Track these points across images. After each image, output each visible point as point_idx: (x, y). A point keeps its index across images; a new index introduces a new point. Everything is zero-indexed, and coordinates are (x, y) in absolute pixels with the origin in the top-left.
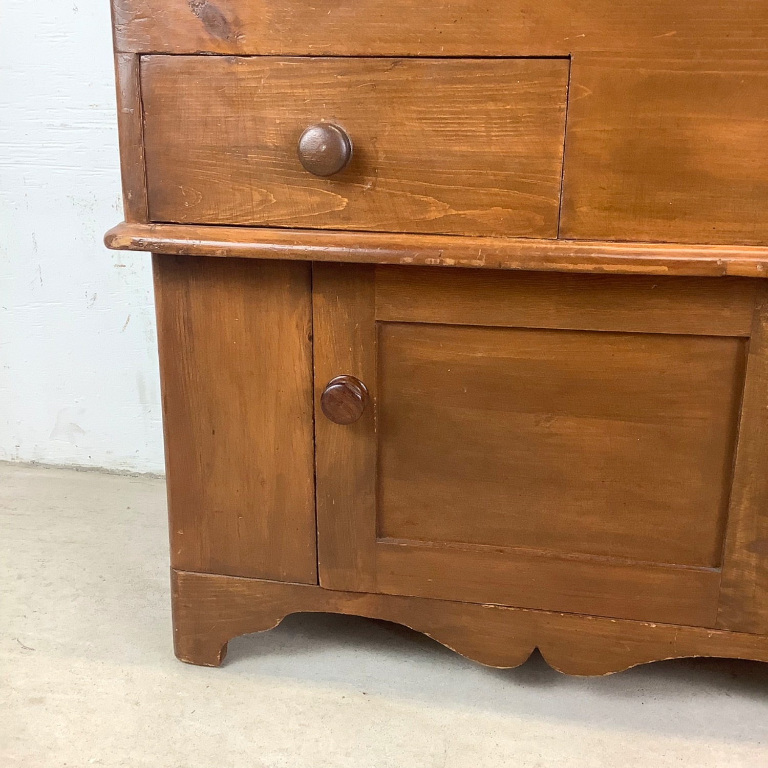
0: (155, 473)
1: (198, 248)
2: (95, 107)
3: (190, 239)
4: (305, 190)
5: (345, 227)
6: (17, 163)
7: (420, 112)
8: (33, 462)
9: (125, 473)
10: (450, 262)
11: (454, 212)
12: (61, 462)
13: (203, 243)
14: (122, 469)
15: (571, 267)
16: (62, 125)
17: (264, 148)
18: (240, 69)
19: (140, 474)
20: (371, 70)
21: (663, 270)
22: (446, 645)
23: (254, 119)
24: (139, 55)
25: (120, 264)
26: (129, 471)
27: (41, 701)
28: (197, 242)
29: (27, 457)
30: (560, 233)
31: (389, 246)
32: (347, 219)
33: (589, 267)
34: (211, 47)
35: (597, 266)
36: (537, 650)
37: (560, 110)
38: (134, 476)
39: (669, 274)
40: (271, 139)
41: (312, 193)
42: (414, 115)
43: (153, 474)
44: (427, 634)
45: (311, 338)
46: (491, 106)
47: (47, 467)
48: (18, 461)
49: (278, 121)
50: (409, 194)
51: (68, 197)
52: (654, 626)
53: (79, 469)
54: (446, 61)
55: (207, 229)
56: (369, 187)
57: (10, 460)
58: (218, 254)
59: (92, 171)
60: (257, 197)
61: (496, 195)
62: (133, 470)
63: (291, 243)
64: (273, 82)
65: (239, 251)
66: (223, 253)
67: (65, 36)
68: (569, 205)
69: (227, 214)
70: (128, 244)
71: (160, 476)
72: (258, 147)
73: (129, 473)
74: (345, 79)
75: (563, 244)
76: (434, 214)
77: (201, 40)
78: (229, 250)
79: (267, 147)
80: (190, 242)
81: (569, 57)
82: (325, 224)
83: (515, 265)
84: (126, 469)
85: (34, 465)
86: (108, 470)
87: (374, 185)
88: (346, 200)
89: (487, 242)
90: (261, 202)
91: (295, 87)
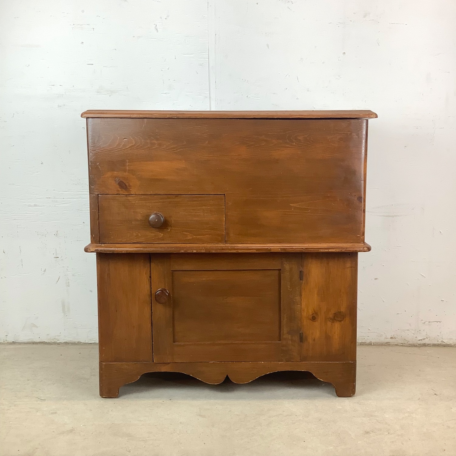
0: (68, 342)
1: (117, 251)
2: (49, 198)
3: (114, 248)
4: (150, 232)
5: (162, 242)
6: (15, 220)
7: (184, 209)
8: (13, 342)
9: (55, 343)
10: (195, 251)
11: (195, 237)
12: (26, 341)
13: (118, 249)
14: (53, 341)
15: (230, 251)
16: (34, 205)
17: (137, 220)
18: (130, 198)
19: (61, 343)
20: (169, 198)
21: (255, 251)
22: (198, 378)
23: (134, 212)
24: (98, 195)
25: (56, 257)
26: (57, 342)
27: (56, 413)
28: (117, 249)
29: (10, 340)
30: (226, 242)
31: (177, 247)
32: (163, 240)
33: (235, 251)
34: (121, 192)
35: (237, 251)
36: (227, 376)
37: (223, 208)
38: (59, 344)
39: (256, 252)
40: (139, 217)
41: (152, 233)
42: (182, 210)
43: (67, 342)
44: (191, 375)
45: (150, 277)
46: (204, 207)
47: (20, 343)
48: (6, 342)
49: (141, 213)
50: (181, 232)
51: (36, 232)
52: (263, 362)
53: (34, 343)
54: (191, 196)
55: (119, 245)
56: (169, 230)
57: (3, 342)
58: (123, 252)
59: (46, 222)
60: (135, 234)
61: (207, 231)
62: (58, 342)
63: (146, 248)
64: (140, 202)
65: (130, 251)
66: (125, 252)
67: (37, 173)
68: (228, 234)
69: (125, 240)
70: (94, 250)
71: (70, 343)
72: (135, 220)
73: (56, 343)
74: (162, 200)
75: (227, 245)
76: (189, 237)
77: (118, 191)
78: (127, 251)
79: (138, 220)
80: (114, 249)
81: (225, 195)
82: (156, 242)
83: (214, 252)
84: (55, 341)
85: (14, 343)
86: (47, 343)
87: (171, 230)
88: (162, 234)
89: (205, 245)
90: (136, 236)
91: (147, 203)
